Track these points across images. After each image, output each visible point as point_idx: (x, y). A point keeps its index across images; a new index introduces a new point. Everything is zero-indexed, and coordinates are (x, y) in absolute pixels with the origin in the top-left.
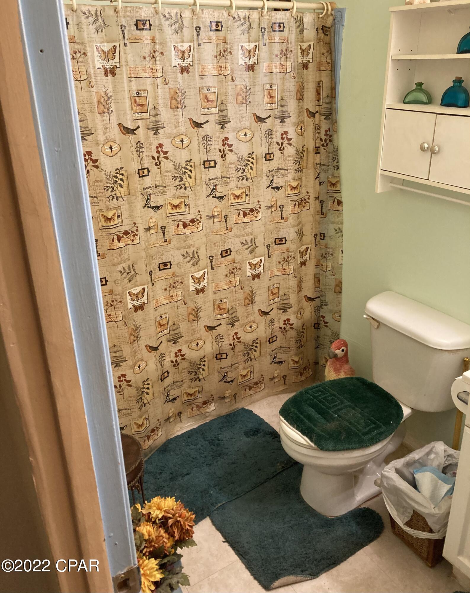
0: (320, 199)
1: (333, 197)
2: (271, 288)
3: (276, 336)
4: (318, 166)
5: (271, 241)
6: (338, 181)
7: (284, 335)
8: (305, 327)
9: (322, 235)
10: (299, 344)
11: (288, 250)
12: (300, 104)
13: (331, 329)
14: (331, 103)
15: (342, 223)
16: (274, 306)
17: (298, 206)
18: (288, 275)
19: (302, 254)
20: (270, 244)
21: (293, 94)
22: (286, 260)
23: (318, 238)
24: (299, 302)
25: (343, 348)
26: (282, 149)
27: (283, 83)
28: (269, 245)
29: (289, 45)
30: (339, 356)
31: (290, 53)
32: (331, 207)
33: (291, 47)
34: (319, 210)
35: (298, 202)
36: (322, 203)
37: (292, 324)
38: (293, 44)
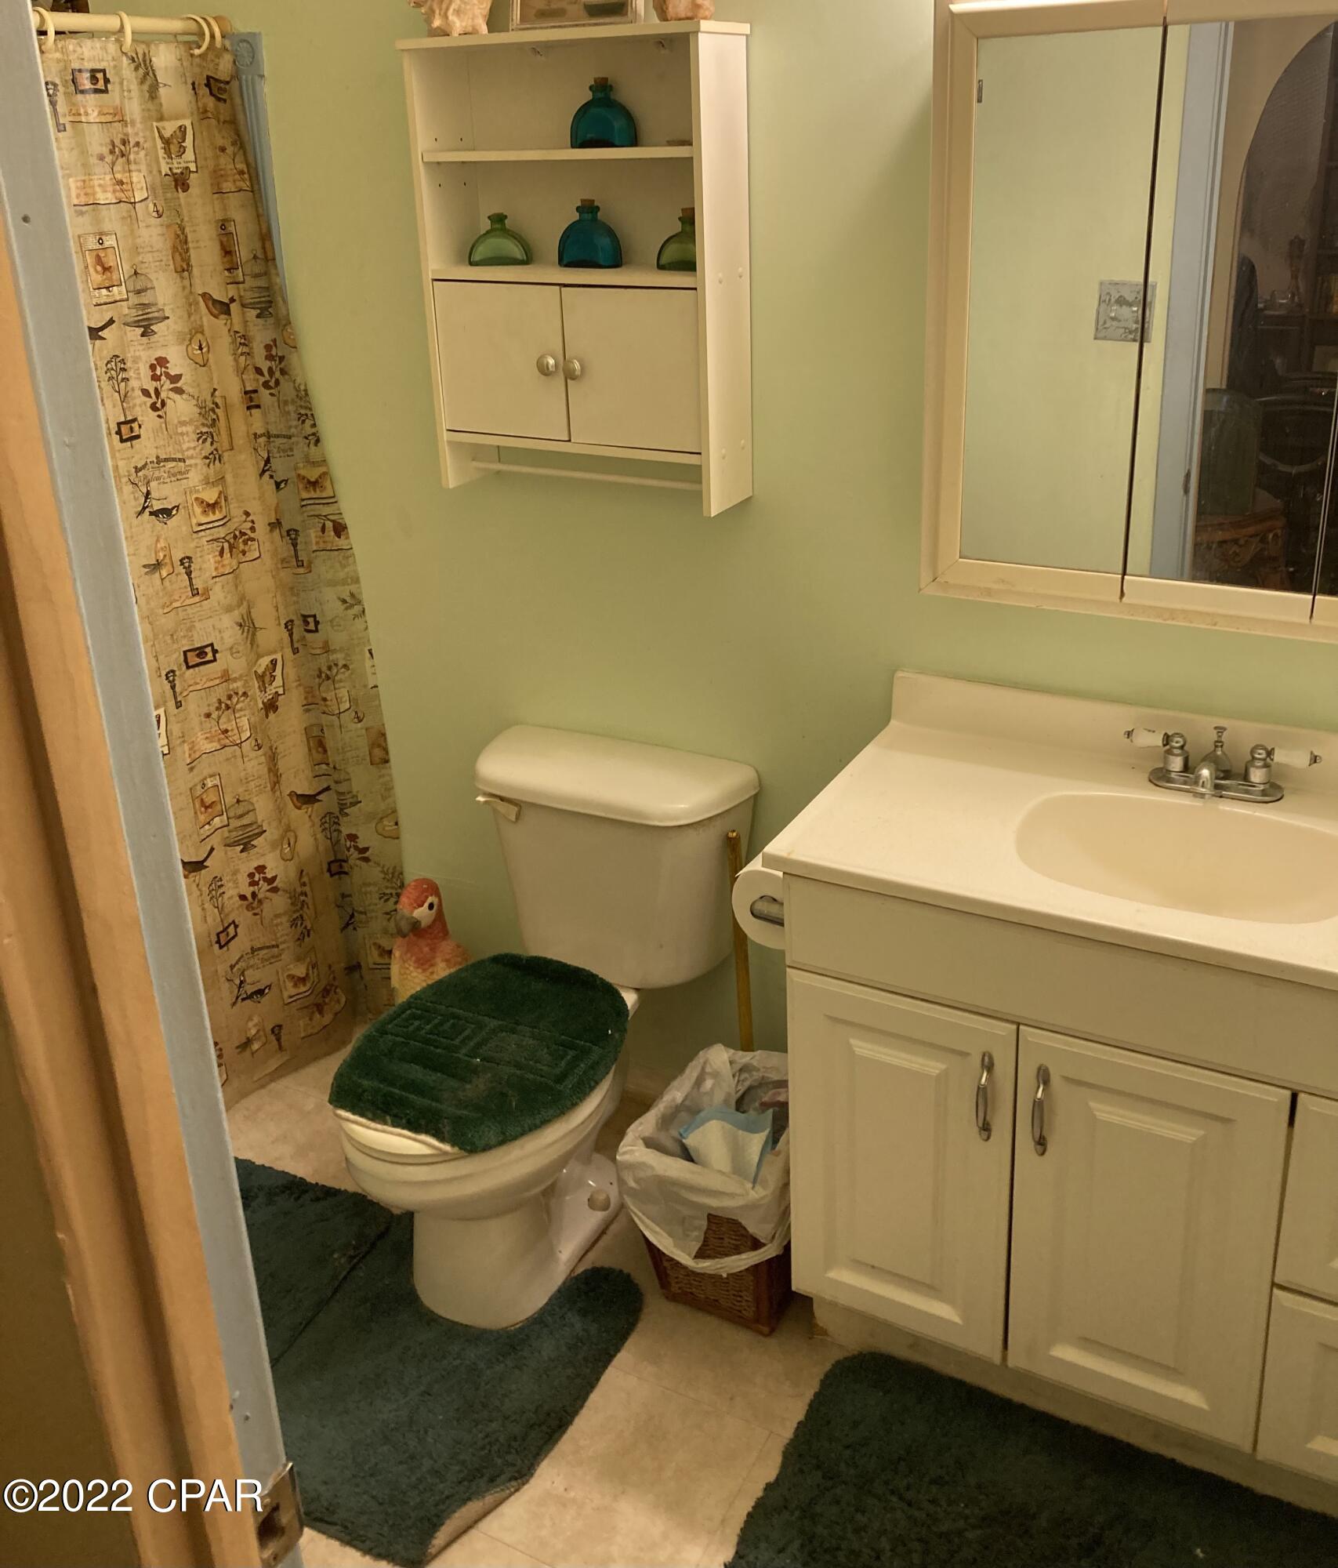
0: (286, 526)
1: (317, 516)
2: (199, 791)
3: (234, 922)
4: (262, 440)
5: (174, 660)
6: (325, 474)
7: (255, 914)
8: (305, 879)
9: (311, 620)
10: (300, 929)
11: (226, 677)
12: (187, 282)
13: (378, 865)
14: (266, 273)
15: (356, 580)
16: (215, 840)
17: (231, 552)
18: (239, 745)
19: (263, 681)
20: (175, 669)
21: (164, 259)
22: (226, 706)
23: (298, 632)
24: (280, 810)
25: (430, 900)
26: (159, 405)
27: (132, 231)
28: (173, 671)
29: (129, 130)
30: (424, 924)
31: (136, 149)
32: (317, 543)
33: (137, 134)
34: (285, 555)
35: (228, 541)
36: (293, 536)
37: (274, 878)
38: (138, 125)
